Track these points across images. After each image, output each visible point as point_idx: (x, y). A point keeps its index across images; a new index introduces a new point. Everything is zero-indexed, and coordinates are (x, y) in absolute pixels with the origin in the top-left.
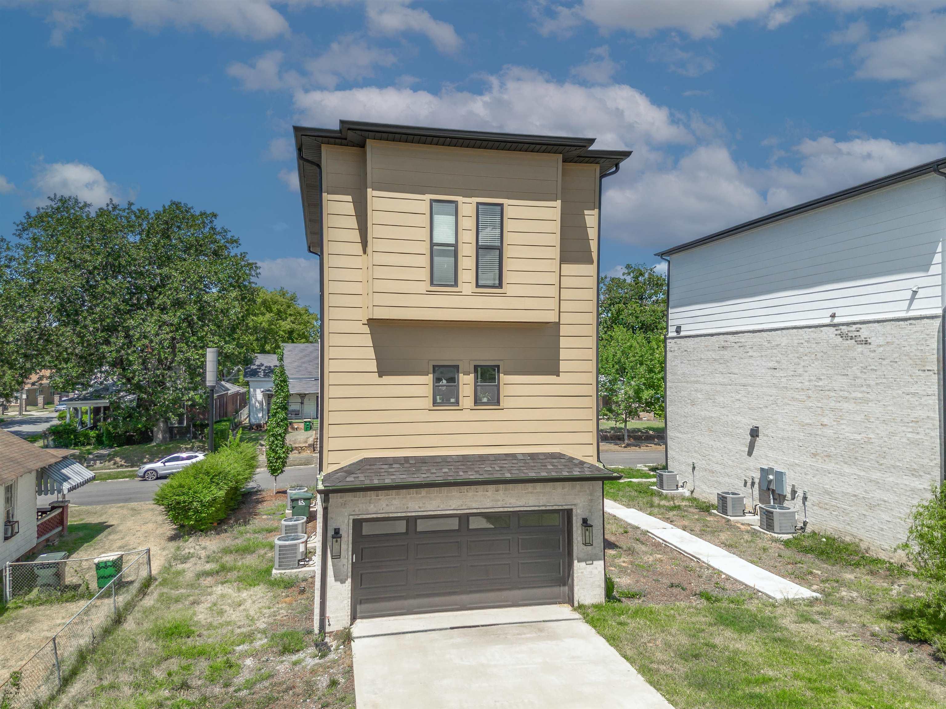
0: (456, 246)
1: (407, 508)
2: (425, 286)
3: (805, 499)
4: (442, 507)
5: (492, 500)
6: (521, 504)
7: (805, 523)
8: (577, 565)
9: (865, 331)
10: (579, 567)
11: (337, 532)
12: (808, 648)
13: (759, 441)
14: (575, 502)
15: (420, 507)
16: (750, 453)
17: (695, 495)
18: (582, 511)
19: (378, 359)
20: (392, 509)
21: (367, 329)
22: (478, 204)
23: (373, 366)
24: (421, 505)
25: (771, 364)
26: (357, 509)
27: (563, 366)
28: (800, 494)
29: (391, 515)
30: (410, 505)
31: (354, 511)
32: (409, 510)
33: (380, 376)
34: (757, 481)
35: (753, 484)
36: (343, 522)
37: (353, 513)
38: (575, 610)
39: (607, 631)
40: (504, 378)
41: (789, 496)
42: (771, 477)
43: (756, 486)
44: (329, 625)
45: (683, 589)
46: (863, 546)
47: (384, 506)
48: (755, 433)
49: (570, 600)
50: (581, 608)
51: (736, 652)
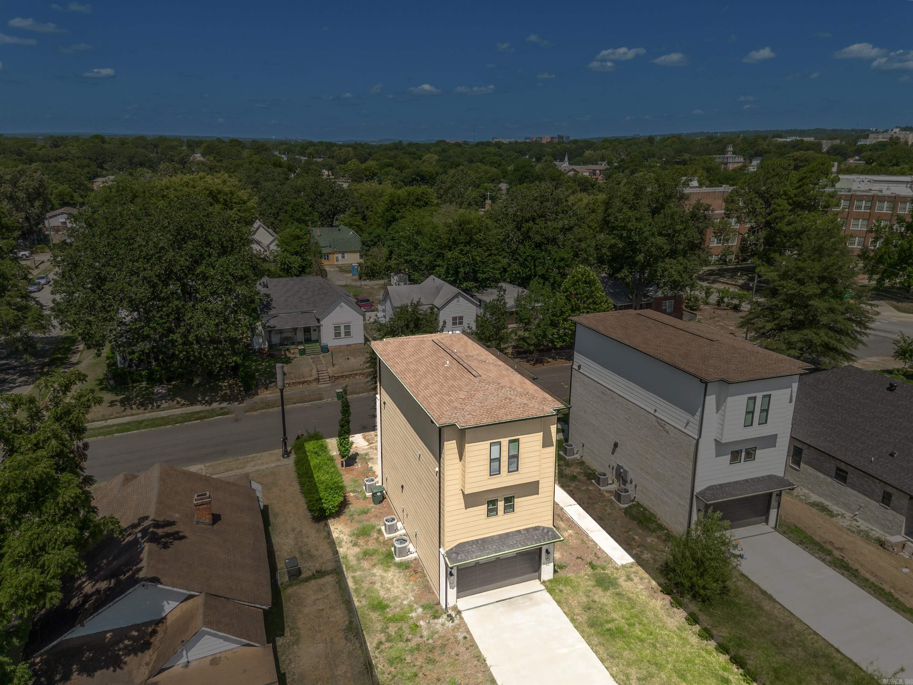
0: (500, 455)
2: (487, 477)
3: (636, 486)
7: (635, 498)
8: (543, 566)
9: (667, 427)
10: (544, 567)
11: (451, 573)
12: (629, 599)
13: (618, 449)
16: (613, 453)
17: (583, 459)
19: (466, 503)
21: (460, 492)
23: (463, 506)
25: (627, 417)
28: (634, 483)
33: (466, 509)
34: (615, 468)
35: (613, 468)
38: (542, 583)
39: (557, 597)
40: (516, 500)
41: (629, 482)
42: (622, 470)
43: (615, 470)
44: (449, 604)
45: (582, 560)
46: (658, 517)
48: (616, 445)
49: (539, 578)
50: (544, 583)
51: (603, 604)
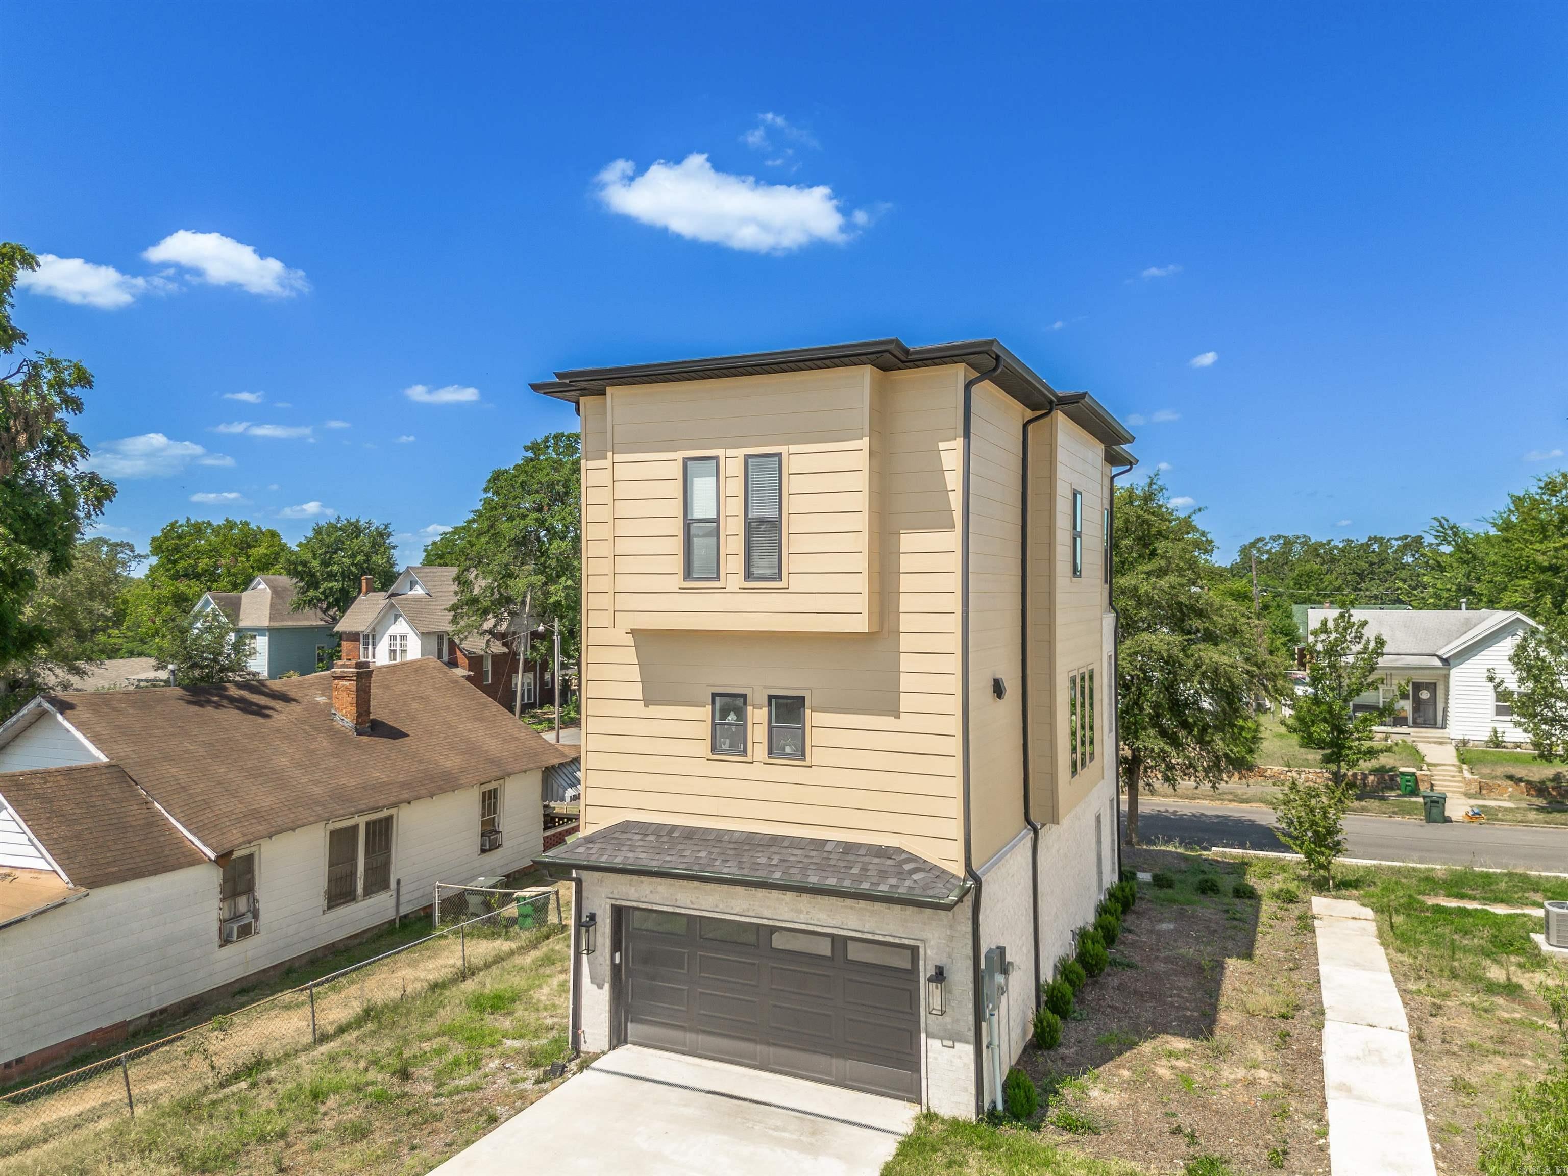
0: (717, 520)
1: (676, 900)
2: (677, 581)
4: (721, 907)
5: (792, 910)
6: (833, 923)
11: (592, 917)
14: (924, 935)
15: (692, 903)
18: (936, 954)
19: (645, 682)
20: (656, 898)
21: (630, 640)
22: (747, 457)
23: (637, 691)
24: (694, 900)
26: (615, 891)
27: (906, 702)
29: (655, 907)
30: (679, 896)
31: (612, 893)
32: (678, 904)
33: (646, 706)
36: (600, 906)
37: (611, 896)
40: (813, 718)
44: (585, 1042)
47: (647, 892)
